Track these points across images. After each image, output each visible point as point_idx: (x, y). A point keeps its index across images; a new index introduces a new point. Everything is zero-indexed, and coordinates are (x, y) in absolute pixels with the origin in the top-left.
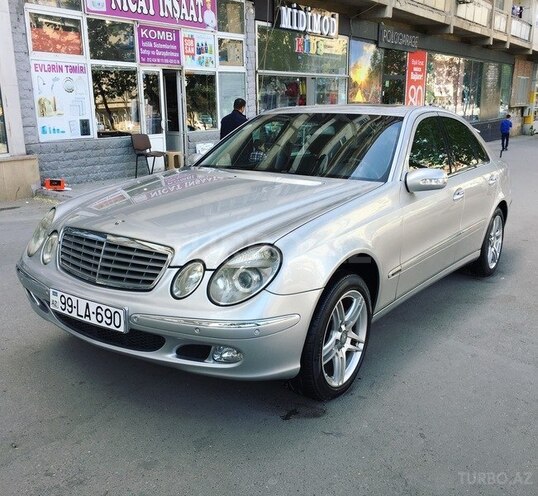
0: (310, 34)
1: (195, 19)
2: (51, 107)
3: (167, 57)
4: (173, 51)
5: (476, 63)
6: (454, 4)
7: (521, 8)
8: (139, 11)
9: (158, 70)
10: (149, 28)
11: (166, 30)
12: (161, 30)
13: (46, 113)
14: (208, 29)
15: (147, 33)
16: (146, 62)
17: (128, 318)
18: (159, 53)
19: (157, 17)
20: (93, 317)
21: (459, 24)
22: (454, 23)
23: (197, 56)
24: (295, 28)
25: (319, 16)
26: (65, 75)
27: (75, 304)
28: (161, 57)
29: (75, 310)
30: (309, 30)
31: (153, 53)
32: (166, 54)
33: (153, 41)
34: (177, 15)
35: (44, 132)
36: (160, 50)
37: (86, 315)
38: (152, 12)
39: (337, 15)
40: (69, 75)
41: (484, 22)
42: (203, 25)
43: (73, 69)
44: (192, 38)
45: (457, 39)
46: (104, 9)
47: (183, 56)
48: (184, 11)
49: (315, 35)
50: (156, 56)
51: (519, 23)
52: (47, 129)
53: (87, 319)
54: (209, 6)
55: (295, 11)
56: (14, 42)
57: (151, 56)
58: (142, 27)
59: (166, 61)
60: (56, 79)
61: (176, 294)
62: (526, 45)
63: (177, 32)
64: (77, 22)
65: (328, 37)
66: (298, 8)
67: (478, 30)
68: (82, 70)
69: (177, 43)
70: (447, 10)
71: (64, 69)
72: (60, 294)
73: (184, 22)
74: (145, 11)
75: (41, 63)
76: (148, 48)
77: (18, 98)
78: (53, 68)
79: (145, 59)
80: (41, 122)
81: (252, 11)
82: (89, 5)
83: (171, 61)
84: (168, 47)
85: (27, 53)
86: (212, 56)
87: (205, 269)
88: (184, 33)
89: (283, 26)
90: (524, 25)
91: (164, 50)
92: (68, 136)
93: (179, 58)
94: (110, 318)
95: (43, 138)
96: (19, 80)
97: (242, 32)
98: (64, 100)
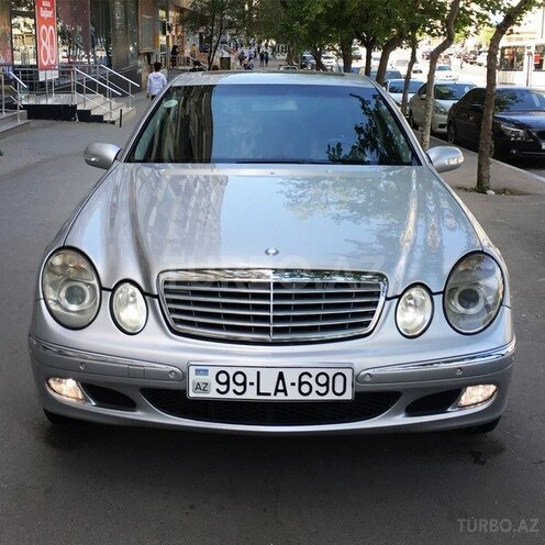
20: (292, 389)
27: (251, 380)
29: (252, 388)
37: (277, 391)
53: (281, 396)
72: (214, 371)
87: (431, 293)
94: (327, 384)
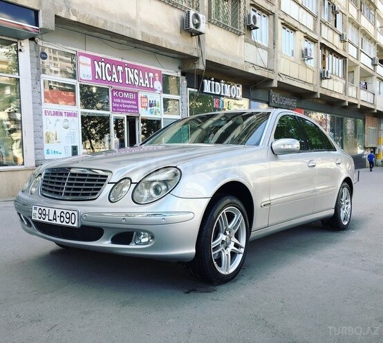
0: (223, 96)
1: (148, 86)
2: (54, 137)
3: (130, 109)
4: (134, 105)
5: (338, 118)
6: (319, 80)
7: (366, 83)
8: (113, 80)
9: (124, 116)
10: (119, 91)
11: (129, 92)
12: (127, 92)
13: (50, 141)
14: (157, 92)
15: (117, 94)
16: (116, 111)
17: (80, 217)
18: (124, 106)
19: (124, 84)
20: (58, 219)
21: (323, 92)
22: (320, 91)
23: (149, 108)
24: (213, 92)
25: (229, 86)
26: (64, 117)
27: (47, 213)
28: (126, 108)
29: (47, 217)
30: (223, 94)
31: (121, 106)
32: (129, 106)
33: (121, 98)
34: (137, 83)
35: (48, 153)
36: (125, 104)
37: (54, 219)
38: (121, 81)
39: (241, 86)
40: (67, 118)
41: (341, 91)
42: (153, 90)
43: (69, 115)
44: (146, 97)
45: (323, 103)
46: (91, 79)
47: (140, 108)
48: (141, 81)
49: (227, 97)
50: (123, 108)
51: (366, 92)
52: (50, 151)
53: (54, 222)
54: (157, 78)
55: (213, 82)
56: (33, 96)
57: (120, 108)
58: (114, 90)
59: (129, 111)
60: (58, 120)
61: (111, 199)
62: (372, 107)
63: (137, 93)
64: (73, 86)
65: (235, 98)
66: (215, 81)
67: (337, 96)
68: (75, 115)
69: (136, 100)
70: (315, 83)
71: (64, 114)
72: (38, 208)
73: (140, 87)
74: (117, 81)
75: (49, 110)
76: (117, 103)
77: (33, 131)
78: (56, 114)
79: (115, 109)
80: (46, 146)
81: (185, 82)
82: (81, 77)
83: (132, 111)
84: (130, 102)
85: (41, 104)
86: (159, 109)
87: (131, 183)
88: (141, 94)
89: (205, 91)
90: (369, 94)
91: (128, 104)
92: (63, 156)
93: (137, 109)
94: (69, 218)
95: (47, 157)
96: (34, 120)
97: (179, 94)
98: (62, 134)
